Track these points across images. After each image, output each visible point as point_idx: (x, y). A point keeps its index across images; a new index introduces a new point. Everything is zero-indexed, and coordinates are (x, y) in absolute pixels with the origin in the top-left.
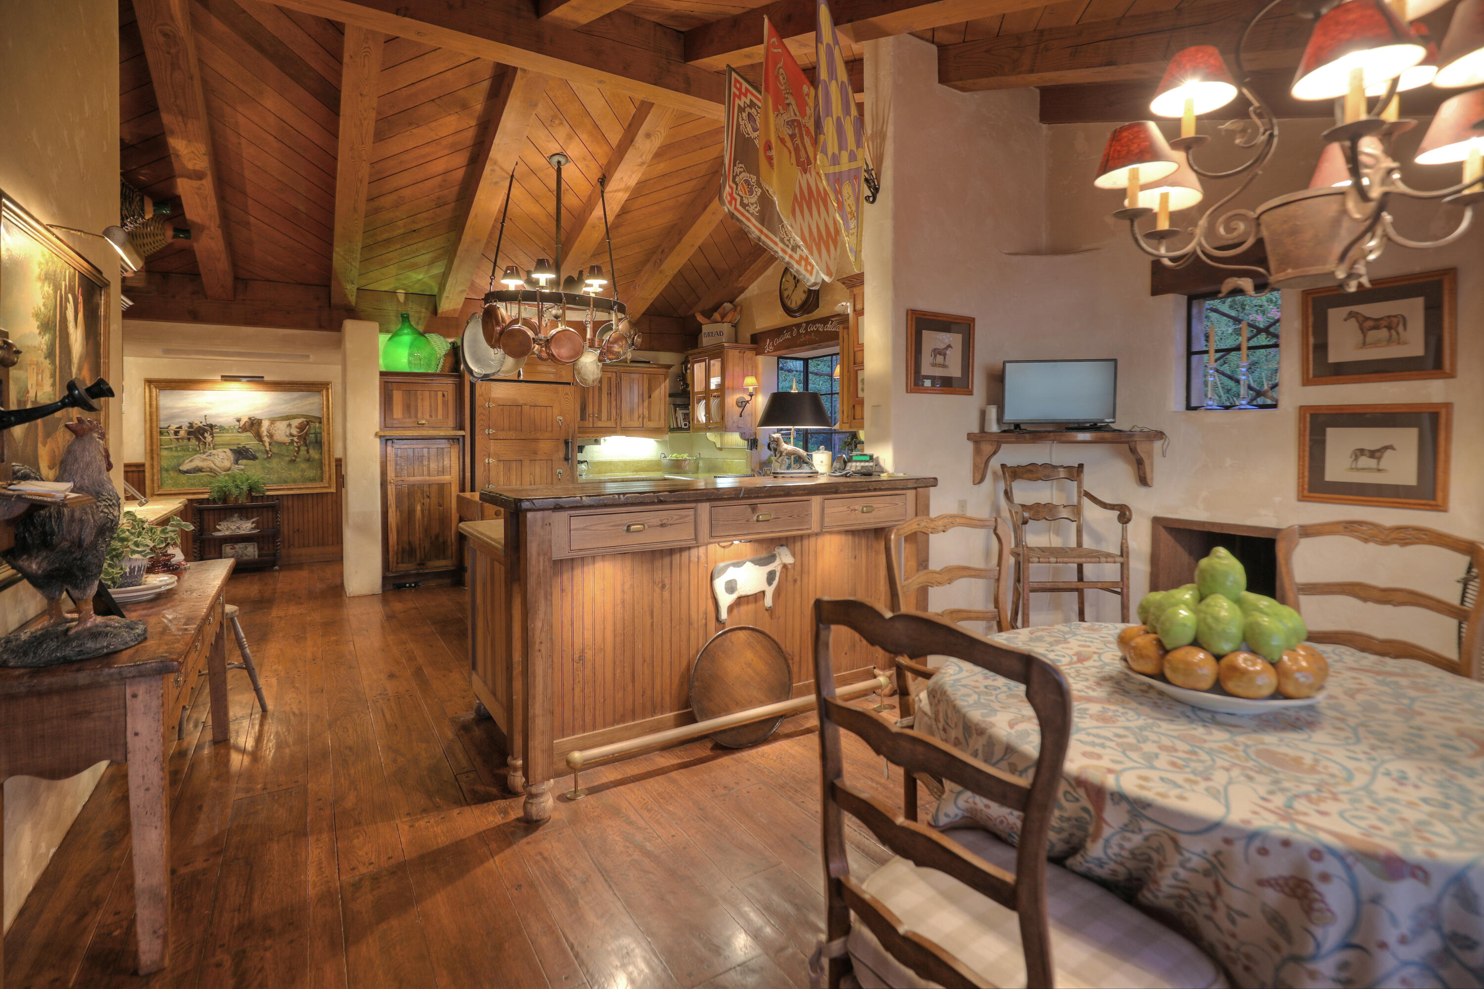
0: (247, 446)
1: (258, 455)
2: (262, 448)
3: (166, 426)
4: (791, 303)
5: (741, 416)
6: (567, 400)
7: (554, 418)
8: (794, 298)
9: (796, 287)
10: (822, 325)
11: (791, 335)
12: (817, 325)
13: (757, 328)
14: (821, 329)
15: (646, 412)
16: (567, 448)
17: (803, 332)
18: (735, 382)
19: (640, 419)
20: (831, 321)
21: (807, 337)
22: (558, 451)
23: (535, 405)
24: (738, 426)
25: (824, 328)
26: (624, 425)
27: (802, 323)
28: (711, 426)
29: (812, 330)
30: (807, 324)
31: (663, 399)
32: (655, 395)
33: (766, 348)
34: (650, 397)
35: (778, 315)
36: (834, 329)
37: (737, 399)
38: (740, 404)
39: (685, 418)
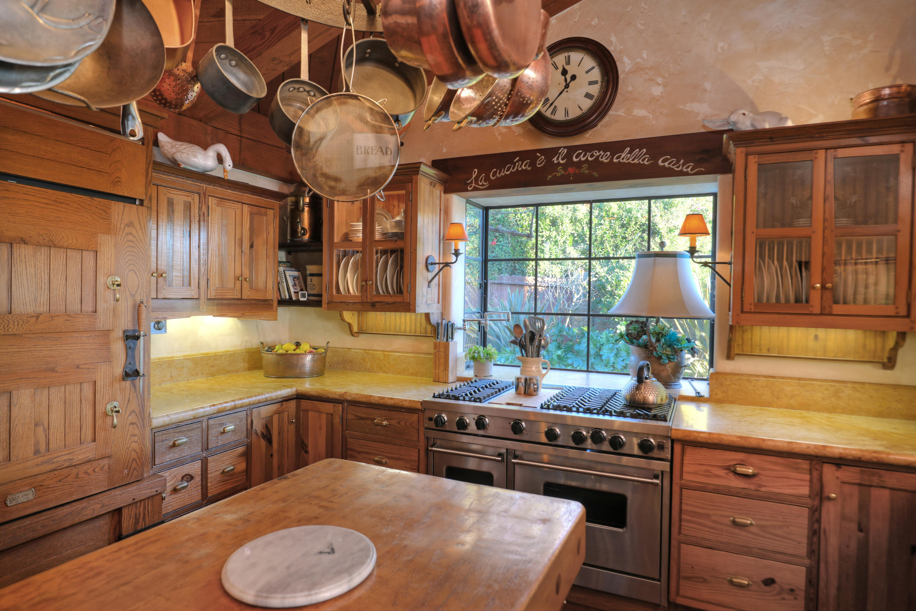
4: (554, 112)
5: (429, 286)
6: (130, 237)
7: (101, 280)
8: (560, 104)
9: (567, 86)
10: (609, 153)
11: (533, 164)
12: (596, 153)
13: (445, 150)
14: (604, 160)
15: (246, 273)
16: (130, 351)
17: (562, 162)
18: (425, 231)
19: (238, 283)
20: (628, 149)
21: (571, 170)
22: (108, 360)
23: (51, 245)
24: (426, 302)
25: (612, 158)
26: (212, 294)
27: (560, 148)
28: (376, 299)
29: (583, 159)
30: (572, 150)
31: (271, 251)
32: (259, 243)
33: (471, 182)
34: (252, 246)
35: (497, 134)
36: (636, 161)
37: (427, 259)
38: (430, 267)
39: (295, 285)
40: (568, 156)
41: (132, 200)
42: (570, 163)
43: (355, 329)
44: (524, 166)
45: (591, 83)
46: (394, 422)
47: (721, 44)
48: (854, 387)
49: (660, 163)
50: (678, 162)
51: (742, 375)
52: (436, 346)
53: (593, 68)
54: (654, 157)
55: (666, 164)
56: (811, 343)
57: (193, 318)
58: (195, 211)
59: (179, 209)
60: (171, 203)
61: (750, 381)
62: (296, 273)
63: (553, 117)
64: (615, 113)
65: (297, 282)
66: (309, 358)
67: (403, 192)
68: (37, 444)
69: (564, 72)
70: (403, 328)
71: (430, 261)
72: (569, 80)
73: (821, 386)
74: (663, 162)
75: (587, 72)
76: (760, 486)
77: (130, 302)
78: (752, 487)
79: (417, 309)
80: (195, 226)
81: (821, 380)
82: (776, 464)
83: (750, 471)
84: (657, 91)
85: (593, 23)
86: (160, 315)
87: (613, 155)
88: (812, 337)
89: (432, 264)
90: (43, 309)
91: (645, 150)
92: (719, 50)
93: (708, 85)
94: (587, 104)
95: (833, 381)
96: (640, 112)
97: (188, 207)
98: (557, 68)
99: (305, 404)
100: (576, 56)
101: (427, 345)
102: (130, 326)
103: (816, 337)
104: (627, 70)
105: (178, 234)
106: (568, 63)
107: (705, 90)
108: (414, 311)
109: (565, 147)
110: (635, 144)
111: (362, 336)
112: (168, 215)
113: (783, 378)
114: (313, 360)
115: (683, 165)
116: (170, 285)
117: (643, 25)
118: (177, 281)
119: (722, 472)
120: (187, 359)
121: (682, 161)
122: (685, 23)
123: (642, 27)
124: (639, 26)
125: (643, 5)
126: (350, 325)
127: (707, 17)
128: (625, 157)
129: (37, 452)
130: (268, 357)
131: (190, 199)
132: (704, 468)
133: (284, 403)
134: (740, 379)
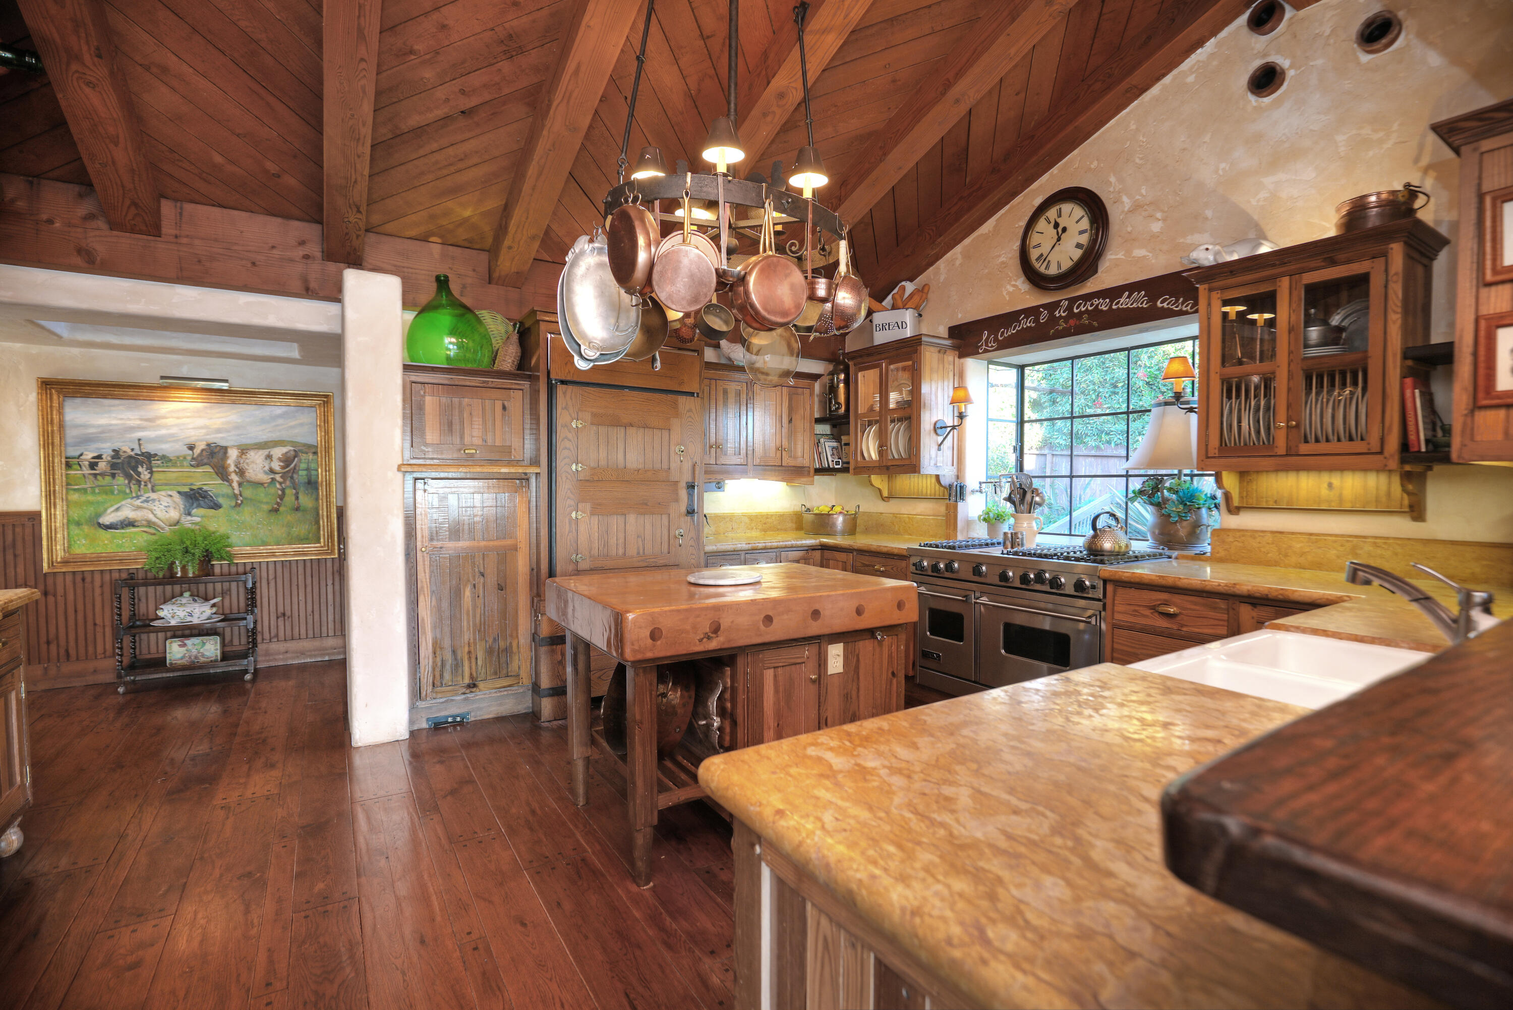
0: (205, 488)
1: (221, 500)
2: (227, 490)
3: (77, 454)
4: (1047, 267)
5: (939, 449)
6: (690, 419)
7: (672, 448)
8: (1054, 258)
9: (1059, 239)
10: (1108, 300)
11: (1037, 321)
12: (1096, 302)
13: (960, 316)
14: (1104, 308)
15: (785, 443)
16: (690, 496)
17: (1063, 315)
18: (933, 398)
19: (779, 453)
20: (1127, 293)
21: (1072, 322)
22: (677, 500)
23: (645, 427)
24: (936, 464)
25: (1111, 305)
26: (757, 461)
27: (1061, 301)
28: (889, 464)
29: (1083, 309)
30: (1072, 301)
31: (807, 425)
32: (797, 418)
33: (982, 345)
34: (790, 421)
35: (1005, 293)
36: (1135, 305)
37: (935, 424)
38: (939, 431)
39: (833, 454)
40: (1069, 309)
41: (692, 394)
42: (1071, 315)
43: (885, 494)
44: (1028, 323)
45: (1081, 232)
46: (889, 568)
47: (1223, 165)
48: (1375, 543)
49: (1159, 304)
50: (1177, 301)
51: (1246, 531)
52: (947, 507)
53: (1083, 217)
54: (1153, 299)
55: (1165, 305)
56: (1324, 492)
57: (742, 480)
58: (744, 396)
59: (731, 396)
60: (725, 392)
61: (1255, 538)
62: (835, 444)
63: (1047, 272)
64: (1113, 257)
65: (835, 452)
66: (840, 519)
67: (910, 363)
68: (638, 548)
69: (1056, 225)
70: (924, 491)
71: (938, 425)
72: (1060, 232)
73: (1335, 542)
74: (1161, 303)
75: (1077, 222)
76: (1183, 626)
77: (690, 464)
78: (1175, 627)
79: (922, 470)
80: (744, 408)
81: (1336, 536)
82: (1196, 604)
83: (1172, 610)
84: (1156, 227)
85: (1092, 166)
86: (719, 477)
87: (1111, 302)
88: (1326, 485)
89: (941, 428)
90: (641, 466)
91: (1143, 292)
92: (1221, 172)
93: (1209, 213)
94: (1077, 254)
95: (1350, 536)
96: (1139, 252)
97: (738, 394)
98: (1049, 222)
99: (827, 554)
100: (1066, 207)
101: (941, 508)
102: (690, 480)
103: (1330, 485)
104: (1126, 209)
105: (730, 415)
106: (1060, 216)
107: (1207, 219)
108: (919, 472)
109: (1066, 300)
110: (1133, 287)
111: (892, 501)
112: (724, 402)
113: (1293, 533)
114: (844, 521)
115: (1183, 303)
116: (726, 455)
117: (1141, 159)
118: (730, 451)
119: (1148, 612)
120: (744, 515)
121: (1181, 299)
122: (1184, 149)
123: (1141, 162)
124: (1137, 161)
125: (1141, 138)
126: (880, 490)
127: (1207, 138)
128: (1124, 302)
129: (638, 553)
130: (808, 517)
131: (739, 388)
132: (1133, 608)
133: (810, 552)
134: (1243, 536)
